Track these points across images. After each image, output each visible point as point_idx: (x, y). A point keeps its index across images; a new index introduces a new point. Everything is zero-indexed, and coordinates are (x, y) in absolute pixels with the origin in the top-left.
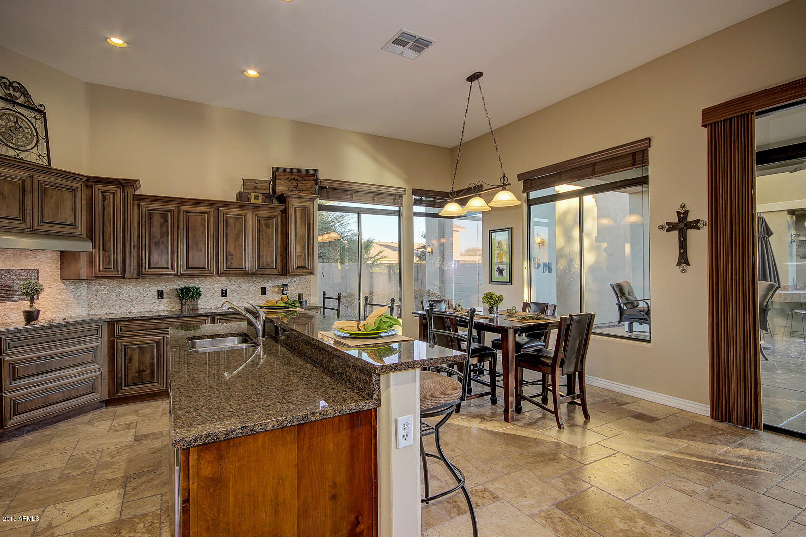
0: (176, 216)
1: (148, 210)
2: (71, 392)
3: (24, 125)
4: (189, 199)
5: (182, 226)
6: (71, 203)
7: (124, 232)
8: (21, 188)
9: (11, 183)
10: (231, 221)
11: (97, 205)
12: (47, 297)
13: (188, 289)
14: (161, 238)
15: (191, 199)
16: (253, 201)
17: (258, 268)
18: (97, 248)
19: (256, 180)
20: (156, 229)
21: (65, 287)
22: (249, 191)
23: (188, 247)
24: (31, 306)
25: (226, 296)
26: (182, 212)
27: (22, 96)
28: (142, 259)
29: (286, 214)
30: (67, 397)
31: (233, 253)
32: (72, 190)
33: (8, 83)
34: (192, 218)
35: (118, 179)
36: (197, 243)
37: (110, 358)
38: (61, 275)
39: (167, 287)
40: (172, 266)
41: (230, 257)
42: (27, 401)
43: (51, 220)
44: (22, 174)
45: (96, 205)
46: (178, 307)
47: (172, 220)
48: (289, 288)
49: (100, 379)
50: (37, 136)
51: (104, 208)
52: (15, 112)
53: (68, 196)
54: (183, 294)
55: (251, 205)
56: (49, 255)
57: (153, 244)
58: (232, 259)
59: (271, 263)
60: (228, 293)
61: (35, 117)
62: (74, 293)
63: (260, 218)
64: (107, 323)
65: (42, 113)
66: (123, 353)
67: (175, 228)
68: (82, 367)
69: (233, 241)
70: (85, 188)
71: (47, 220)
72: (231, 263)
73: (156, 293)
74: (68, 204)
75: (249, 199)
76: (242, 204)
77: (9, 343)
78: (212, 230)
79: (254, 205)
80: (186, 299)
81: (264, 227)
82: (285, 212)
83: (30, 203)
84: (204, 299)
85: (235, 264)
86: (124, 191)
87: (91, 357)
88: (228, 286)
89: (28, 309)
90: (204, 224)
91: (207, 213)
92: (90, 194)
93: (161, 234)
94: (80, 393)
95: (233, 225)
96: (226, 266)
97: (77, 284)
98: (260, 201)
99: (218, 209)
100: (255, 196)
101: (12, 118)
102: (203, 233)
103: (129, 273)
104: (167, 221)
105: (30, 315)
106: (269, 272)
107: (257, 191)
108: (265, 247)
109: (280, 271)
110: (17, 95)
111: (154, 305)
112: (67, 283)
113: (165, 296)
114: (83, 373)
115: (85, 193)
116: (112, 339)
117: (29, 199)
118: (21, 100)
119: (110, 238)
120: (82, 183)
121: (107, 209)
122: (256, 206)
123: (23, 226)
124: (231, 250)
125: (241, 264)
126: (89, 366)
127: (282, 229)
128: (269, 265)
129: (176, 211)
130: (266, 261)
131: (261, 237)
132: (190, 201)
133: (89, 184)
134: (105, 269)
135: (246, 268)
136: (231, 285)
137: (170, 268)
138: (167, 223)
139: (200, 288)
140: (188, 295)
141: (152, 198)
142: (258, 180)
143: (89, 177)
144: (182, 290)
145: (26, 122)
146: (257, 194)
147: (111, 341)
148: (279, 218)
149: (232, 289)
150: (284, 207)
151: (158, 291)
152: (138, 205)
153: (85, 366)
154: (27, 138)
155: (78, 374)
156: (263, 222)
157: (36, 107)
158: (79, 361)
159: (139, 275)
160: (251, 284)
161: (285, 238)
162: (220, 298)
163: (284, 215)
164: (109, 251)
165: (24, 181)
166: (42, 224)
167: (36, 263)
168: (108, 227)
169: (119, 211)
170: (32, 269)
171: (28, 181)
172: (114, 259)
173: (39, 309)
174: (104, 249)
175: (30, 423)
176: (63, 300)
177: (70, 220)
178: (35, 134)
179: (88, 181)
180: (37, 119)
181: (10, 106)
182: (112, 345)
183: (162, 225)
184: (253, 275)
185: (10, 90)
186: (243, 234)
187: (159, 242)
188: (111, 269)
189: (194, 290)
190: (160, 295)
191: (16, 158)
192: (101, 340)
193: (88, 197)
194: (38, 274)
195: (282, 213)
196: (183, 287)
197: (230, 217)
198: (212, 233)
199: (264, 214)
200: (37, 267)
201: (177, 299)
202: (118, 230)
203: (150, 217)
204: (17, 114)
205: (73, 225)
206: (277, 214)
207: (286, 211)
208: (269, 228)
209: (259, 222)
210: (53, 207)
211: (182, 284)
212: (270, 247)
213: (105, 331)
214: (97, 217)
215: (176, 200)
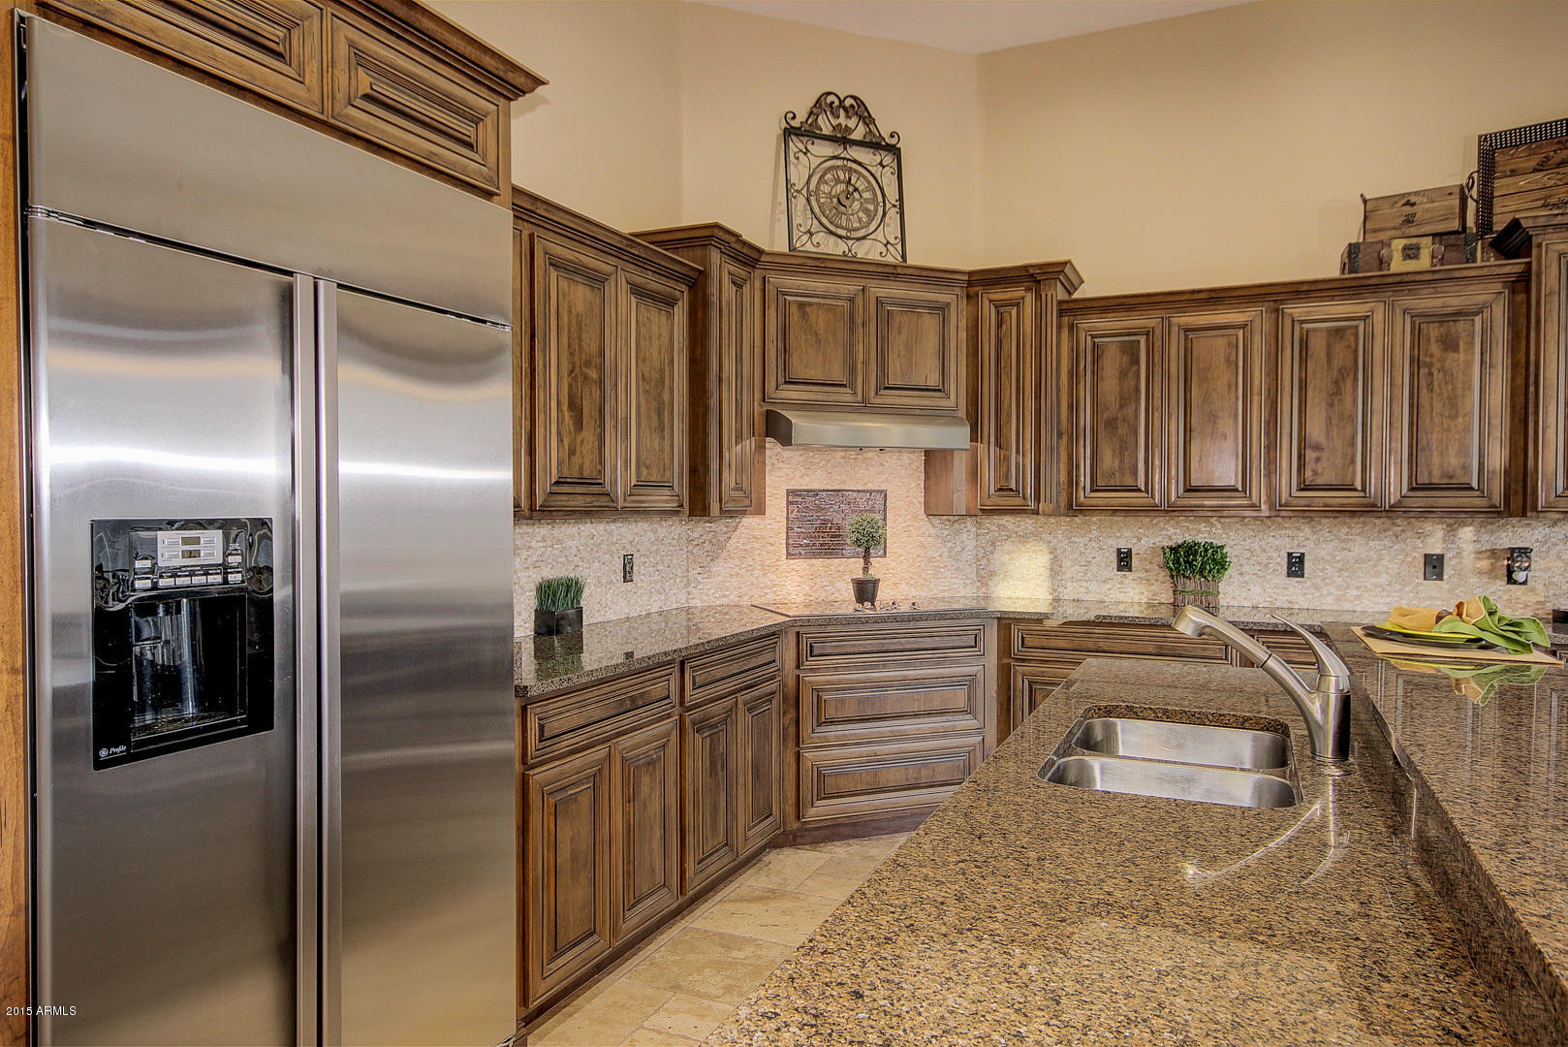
0: (1158, 344)
1: (1093, 337)
2: (920, 772)
3: (861, 185)
4: (1193, 292)
5: (1173, 369)
6: (937, 342)
7: (1038, 398)
8: (847, 317)
9: (831, 309)
10: (1318, 344)
11: (986, 338)
12: (900, 551)
13: (1190, 549)
14: (1121, 407)
15: (1200, 291)
16: (1398, 265)
17: (1412, 489)
18: (985, 441)
19: (1409, 194)
20: (1110, 385)
21: (933, 531)
22: (1383, 236)
23: (1188, 430)
24: (866, 569)
25: (1302, 576)
26: (1174, 330)
27: (860, 123)
28: (1078, 466)
29: (1528, 291)
30: (913, 781)
31: (1324, 442)
32: (938, 308)
33: (837, 103)
34: (1203, 345)
35: (1026, 267)
36: (1212, 418)
37: (1002, 708)
38: (926, 504)
39: (1139, 540)
40: (1146, 484)
41: (1310, 455)
42: (840, 774)
43: (899, 382)
44: (847, 287)
45: (984, 338)
46: (1166, 596)
47: (1148, 356)
48: (1537, 562)
49: (979, 755)
50: (884, 202)
51: (999, 342)
52: (848, 160)
53: (930, 323)
54: (1177, 561)
55: (1391, 280)
56: (905, 457)
57: (1102, 426)
58: (1318, 459)
59: (1459, 471)
60: (1307, 565)
61: (881, 164)
62: (949, 545)
63: (1419, 323)
64: (996, 621)
65: (894, 150)
66: (1026, 699)
67: (1156, 377)
68: (944, 718)
69: (1324, 405)
70: (965, 300)
71: (892, 382)
72: (1315, 473)
73: (1115, 555)
74: (931, 342)
75: (1382, 263)
76: (1355, 283)
77: (811, 646)
78: (1257, 374)
79: (1397, 279)
80: (1184, 576)
81: (1435, 349)
82: (1522, 284)
83: (861, 347)
84: (1236, 578)
85: (1327, 477)
86: (1038, 297)
87: (960, 698)
88: (1310, 544)
89: (860, 575)
90: (1233, 358)
91: (1243, 326)
92: (975, 312)
93: (1122, 398)
94: (939, 778)
95: (1323, 355)
96: (1299, 484)
97: (956, 526)
98: (1424, 262)
99: (1277, 310)
100: (1405, 248)
101: (841, 174)
102: (1229, 386)
103: (1048, 501)
104: (1137, 362)
105: (862, 588)
106: (1452, 502)
107: (1413, 231)
108: (1436, 419)
109: (1497, 498)
110: (852, 123)
111: (1109, 586)
112: (936, 520)
113: (1135, 562)
114: (945, 734)
115: (965, 313)
116: (1005, 661)
117: (861, 339)
118: (858, 134)
119: (1009, 416)
120: (958, 291)
121: (1005, 345)
122: (1405, 283)
123: (849, 398)
124: (1316, 430)
125: (1349, 476)
126: (956, 718)
127: (1513, 350)
128: (1451, 477)
129: (1158, 332)
130: (1441, 465)
131: (1423, 383)
132: (1196, 296)
133: (973, 290)
134: (1000, 490)
135: (1364, 490)
136: (1317, 543)
137: (1143, 489)
138: (1135, 368)
139: (1222, 547)
140: (1190, 564)
141: (1101, 303)
142: (1416, 193)
143: (971, 273)
144: (1174, 550)
145: (865, 178)
146: (1414, 241)
147: (1003, 665)
148: (1499, 313)
149: (1323, 553)
150: (1519, 269)
151: (1119, 550)
152: (1071, 327)
153: (950, 718)
154: (867, 211)
155: (935, 735)
156: (1434, 331)
157: (884, 139)
158: (936, 705)
159: (1070, 507)
160: (1386, 542)
161: (1520, 381)
162: (1281, 578)
163: (1520, 298)
164: (1008, 447)
165: (852, 300)
166: (883, 392)
167: (883, 477)
168: (1006, 389)
169: (1028, 347)
170: (874, 491)
171: (859, 301)
172: (1017, 464)
173: (877, 577)
174: (998, 444)
175: (846, 821)
176: (931, 559)
177: (933, 380)
178: (880, 199)
179: (970, 284)
180: (884, 167)
181: (839, 151)
182: (1005, 674)
183: (1123, 374)
184: (1393, 511)
185: (838, 117)
186: (1356, 379)
187: (1117, 419)
188: (1011, 490)
189: (1206, 550)
190: (1124, 560)
191: (846, 256)
192: (983, 661)
193: (970, 321)
194: (885, 501)
195: (1513, 292)
196: (1180, 542)
197: (1315, 330)
198: (1256, 382)
199: (1438, 303)
200: (883, 487)
201: (1164, 574)
202: (1026, 395)
203: (1097, 352)
204: (850, 164)
205: (940, 390)
206: (1489, 298)
207: (1529, 281)
208: (1458, 353)
209: (1417, 334)
210: (903, 352)
211: (1177, 533)
212: (1456, 416)
213: (992, 638)
214: (986, 368)
215: (1160, 299)
